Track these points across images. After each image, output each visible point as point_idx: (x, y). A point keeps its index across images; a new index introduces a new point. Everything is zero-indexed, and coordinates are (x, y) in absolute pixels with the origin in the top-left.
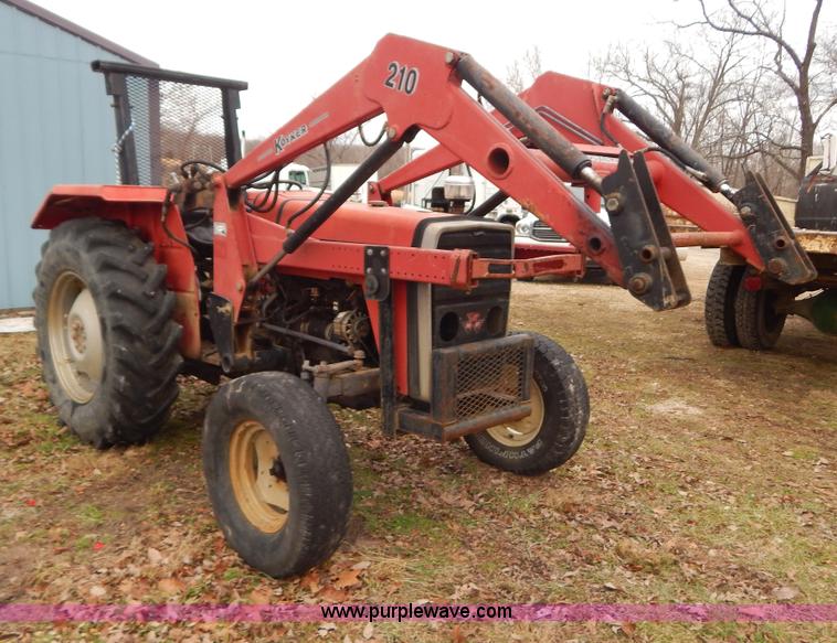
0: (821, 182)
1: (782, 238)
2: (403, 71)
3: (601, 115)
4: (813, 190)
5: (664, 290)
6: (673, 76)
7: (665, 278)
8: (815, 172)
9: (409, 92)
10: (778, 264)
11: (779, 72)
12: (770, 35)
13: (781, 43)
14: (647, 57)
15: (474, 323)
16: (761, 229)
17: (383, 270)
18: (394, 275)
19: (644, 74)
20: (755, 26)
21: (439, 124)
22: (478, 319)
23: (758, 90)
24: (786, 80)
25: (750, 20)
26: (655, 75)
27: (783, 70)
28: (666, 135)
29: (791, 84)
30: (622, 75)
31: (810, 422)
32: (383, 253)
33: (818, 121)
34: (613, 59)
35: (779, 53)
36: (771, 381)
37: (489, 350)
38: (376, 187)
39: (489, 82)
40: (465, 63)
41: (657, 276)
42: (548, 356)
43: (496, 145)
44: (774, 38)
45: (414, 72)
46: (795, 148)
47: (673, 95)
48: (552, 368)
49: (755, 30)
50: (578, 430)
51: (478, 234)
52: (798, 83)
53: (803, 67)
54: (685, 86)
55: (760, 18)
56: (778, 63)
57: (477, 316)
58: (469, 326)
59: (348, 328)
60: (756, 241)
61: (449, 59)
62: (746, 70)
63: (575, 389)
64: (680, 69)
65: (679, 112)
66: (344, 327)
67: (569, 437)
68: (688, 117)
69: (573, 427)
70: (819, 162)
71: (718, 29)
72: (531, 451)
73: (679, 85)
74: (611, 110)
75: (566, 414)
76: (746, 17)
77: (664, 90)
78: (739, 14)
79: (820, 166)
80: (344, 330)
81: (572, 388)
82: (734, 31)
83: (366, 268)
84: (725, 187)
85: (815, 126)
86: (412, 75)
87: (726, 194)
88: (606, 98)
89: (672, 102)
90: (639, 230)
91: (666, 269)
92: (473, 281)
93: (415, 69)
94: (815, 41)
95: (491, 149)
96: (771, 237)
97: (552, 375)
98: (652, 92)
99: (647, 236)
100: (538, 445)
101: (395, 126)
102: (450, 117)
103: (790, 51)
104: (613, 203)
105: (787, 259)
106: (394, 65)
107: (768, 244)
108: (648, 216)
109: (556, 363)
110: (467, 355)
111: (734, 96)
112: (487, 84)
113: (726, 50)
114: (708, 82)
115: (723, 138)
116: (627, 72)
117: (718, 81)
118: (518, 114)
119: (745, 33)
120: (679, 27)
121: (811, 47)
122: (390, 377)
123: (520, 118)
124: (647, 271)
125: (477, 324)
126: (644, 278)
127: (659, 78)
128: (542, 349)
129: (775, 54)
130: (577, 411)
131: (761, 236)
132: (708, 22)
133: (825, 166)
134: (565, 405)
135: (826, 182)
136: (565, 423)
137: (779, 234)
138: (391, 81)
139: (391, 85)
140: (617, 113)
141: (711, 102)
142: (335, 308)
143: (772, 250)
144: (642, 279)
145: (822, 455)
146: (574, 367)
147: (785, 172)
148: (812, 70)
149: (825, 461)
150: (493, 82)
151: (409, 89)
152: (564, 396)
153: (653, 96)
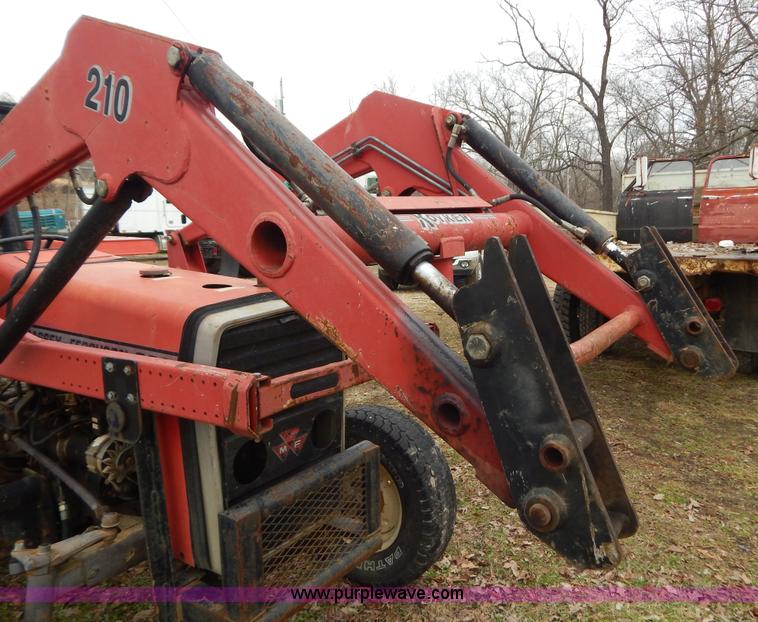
0: (635, 197)
1: (695, 319)
2: (108, 82)
3: (445, 150)
4: (629, 203)
5: (594, 530)
6: (500, 105)
7: (594, 505)
8: (630, 188)
9: (120, 118)
10: (694, 356)
11: (582, 102)
12: (572, 73)
13: (582, 80)
14: (480, 90)
15: (290, 443)
16: (666, 306)
17: (130, 397)
18: (146, 405)
19: (478, 103)
20: (562, 66)
21: (171, 175)
22: (298, 436)
23: (565, 117)
24: (587, 109)
25: (558, 60)
26: (486, 104)
27: (585, 101)
28: (531, 176)
29: (592, 113)
30: (462, 104)
31: (668, 447)
32: (127, 370)
33: (613, 142)
34: (454, 92)
35: (581, 87)
36: (619, 393)
37: (314, 486)
38: (176, 238)
39: (242, 100)
40: (202, 66)
41: (576, 499)
42: (402, 443)
43: (264, 216)
44: (577, 75)
45: (124, 83)
46: (595, 163)
47: (503, 122)
48: (408, 460)
49: (561, 69)
50: (444, 532)
51: (288, 320)
52: (596, 112)
53: (599, 99)
54: (511, 113)
55: (564, 58)
56: (581, 96)
57: (295, 432)
58: (283, 449)
59: (104, 465)
60: (659, 320)
61: (173, 57)
62: (555, 101)
63: (437, 482)
64: (506, 99)
65: (507, 134)
66: (99, 462)
67: (434, 544)
68: (514, 139)
69: (438, 530)
70: (632, 180)
71: (534, 67)
72: (389, 561)
73: (506, 113)
74: (458, 143)
75: (428, 517)
76: (554, 59)
77: (496, 117)
78: (549, 56)
79: (634, 182)
80: (100, 467)
81: (433, 482)
82: (545, 70)
83: (106, 393)
84: (612, 247)
85: (610, 145)
86: (122, 88)
87: (613, 256)
88: (450, 127)
89: (502, 128)
90: (533, 401)
91: (595, 489)
92: (264, 422)
93: (126, 78)
94: (607, 78)
95: (256, 222)
96: (680, 318)
97: (408, 469)
98: (486, 119)
99: (550, 415)
100: (398, 554)
101: (106, 175)
102: (187, 162)
103: (589, 86)
104: (477, 345)
105: (704, 348)
106: (95, 72)
107: (677, 326)
108: (551, 375)
109: (412, 452)
110: (276, 507)
111: (549, 122)
112: (239, 105)
113: (540, 85)
114: (528, 111)
115: (543, 156)
116: (466, 102)
117: (535, 109)
118: (294, 160)
119: (554, 71)
120: (504, 65)
121: (604, 82)
122: (164, 546)
123: (299, 168)
124: (556, 485)
125: (297, 444)
126: (550, 501)
127: (490, 107)
128: (395, 435)
129: (577, 89)
130: (441, 509)
131: (666, 316)
132: (526, 61)
133: (638, 183)
134: (427, 505)
135: (638, 196)
136: (429, 528)
137: (690, 313)
138: (93, 100)
139: (94, 106)
140: (465, 147)
141: (531, 127)
142: (95, 426)
143: (683, 334)
144: (545, 503)
145: (691, 494)
146: (434, 452)
147: (590, 181)
148: (607, 101)
149: (696, 504)
150: (250, 101)
151: (120, 112)
152: (424, 495)
153: (486, 121)
